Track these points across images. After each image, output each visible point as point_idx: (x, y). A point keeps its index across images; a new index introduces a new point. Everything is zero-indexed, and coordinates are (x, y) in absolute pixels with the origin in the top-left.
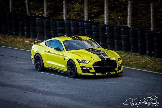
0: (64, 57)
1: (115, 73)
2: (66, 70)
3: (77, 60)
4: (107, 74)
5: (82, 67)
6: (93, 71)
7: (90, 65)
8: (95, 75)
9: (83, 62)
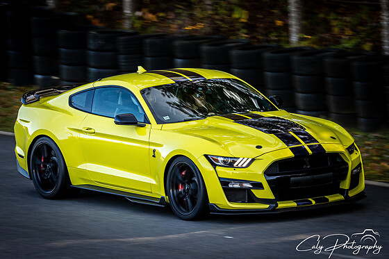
0: (153, 148)
1: (340, 197)
2: (161, 193)
3: (206, 156)
4: (314, 202)
5: (224, 183)
6: (266, 193)
7: (257, 172)
8: (274, 209)
9: (230, 164)
